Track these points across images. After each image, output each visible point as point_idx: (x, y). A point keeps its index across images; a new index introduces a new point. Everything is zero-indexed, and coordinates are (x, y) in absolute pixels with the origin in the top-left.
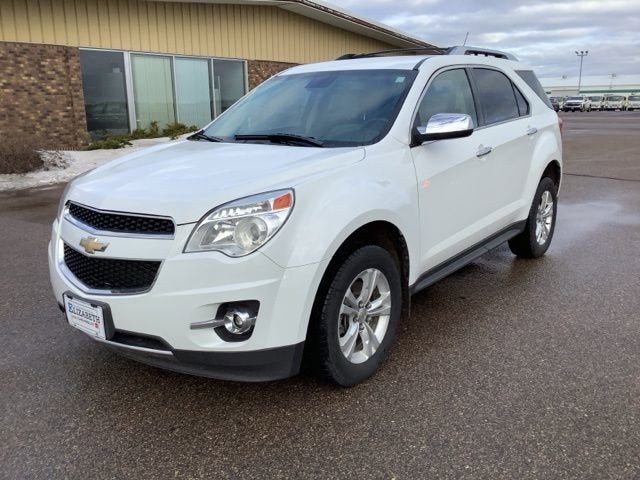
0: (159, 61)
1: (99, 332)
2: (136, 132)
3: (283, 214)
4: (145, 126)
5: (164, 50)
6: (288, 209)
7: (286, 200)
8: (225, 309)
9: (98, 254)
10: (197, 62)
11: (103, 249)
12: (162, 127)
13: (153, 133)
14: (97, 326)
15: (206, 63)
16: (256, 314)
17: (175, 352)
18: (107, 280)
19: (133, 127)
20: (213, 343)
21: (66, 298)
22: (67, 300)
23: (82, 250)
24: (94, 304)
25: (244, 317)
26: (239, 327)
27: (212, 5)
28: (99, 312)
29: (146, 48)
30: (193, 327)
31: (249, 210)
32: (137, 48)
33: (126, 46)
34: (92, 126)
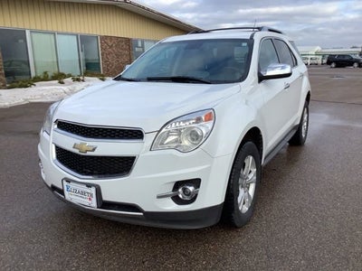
0: (47, 36)
1: (92, 204)
2: (35, 78)
3: (209, 125)
4: (40, 74)
5: (50, 29)
6: (212, 121)
7: (210, 116)
8: (178, 185)
9: (89, 153)
10: (70, 37)
11: (94, 150)
12: (50, 74)
13: (45, 78)
14: (90, 199)
15: (75, 37)
16: (199, 187)
17: (146, 213)
18: (96, 170)
19: (33, 75)
20: (171, 206)
21: (64, 182)
22: (65, 183)
23: (77, 151)
24: (89, 186)
25: (191, 189)
26: (188, 195)
27: (78, 3)
28: (93, 190)
29: (39, 28)
30: (159, 197)
31: (187, 123)
32: (33, 27)
33: (27, 26)
34: (7, 74)
